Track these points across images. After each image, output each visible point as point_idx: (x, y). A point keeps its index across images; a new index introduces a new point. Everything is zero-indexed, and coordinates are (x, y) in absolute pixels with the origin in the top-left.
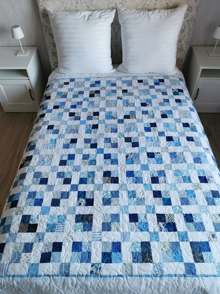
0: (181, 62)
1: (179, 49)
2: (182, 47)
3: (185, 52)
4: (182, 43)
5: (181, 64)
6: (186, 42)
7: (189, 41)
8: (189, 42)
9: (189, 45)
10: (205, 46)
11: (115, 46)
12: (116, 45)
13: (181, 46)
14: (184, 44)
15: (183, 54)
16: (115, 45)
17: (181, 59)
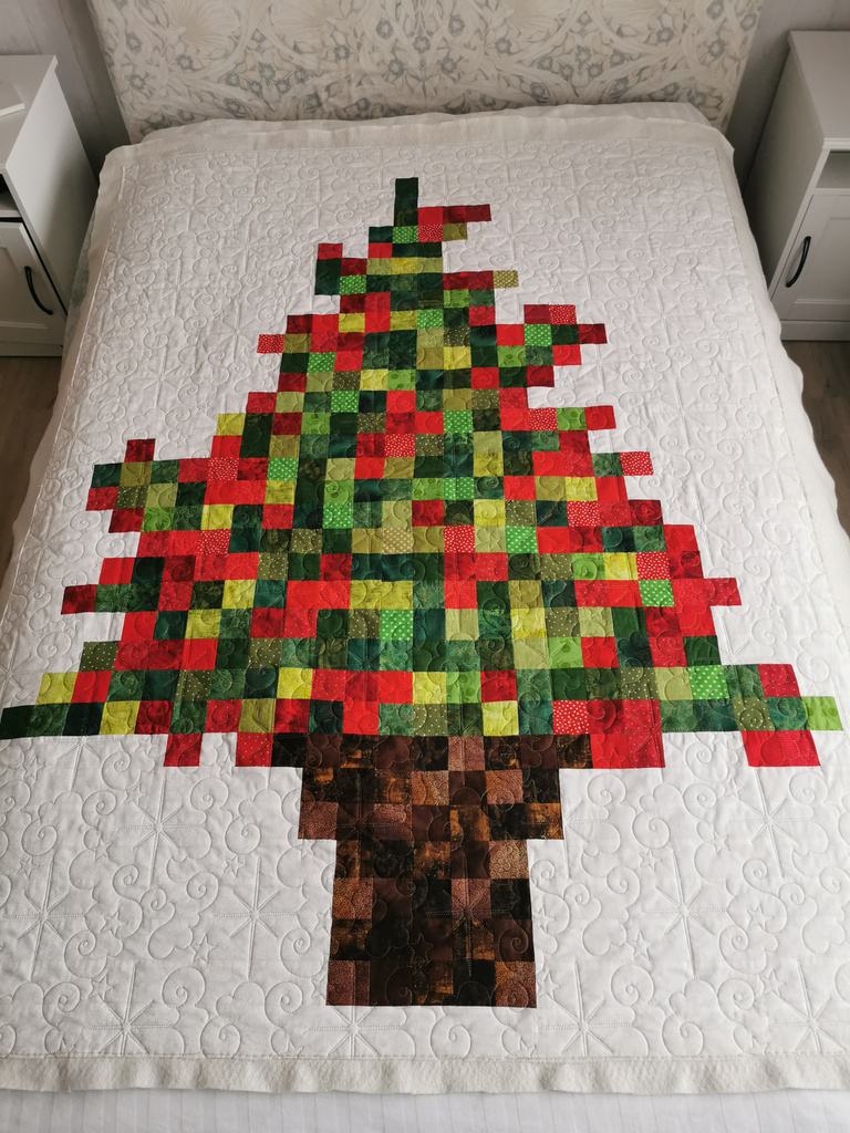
0: (718, 107)
1: (710, 48)
2: (724, 36)
3: (734, 58)
4: (725, 20)
5: (715, 119)
6: (743, 12)
7: (759, 9)
8: (758, 13)
9: (755, 27)
10: (828, 28)
11: (413, 39)
12: (420, 31)
13: (718, 33)
14: (734, 23)
15: (726, 70)
16: (412, 34)
17: (715, 94)
